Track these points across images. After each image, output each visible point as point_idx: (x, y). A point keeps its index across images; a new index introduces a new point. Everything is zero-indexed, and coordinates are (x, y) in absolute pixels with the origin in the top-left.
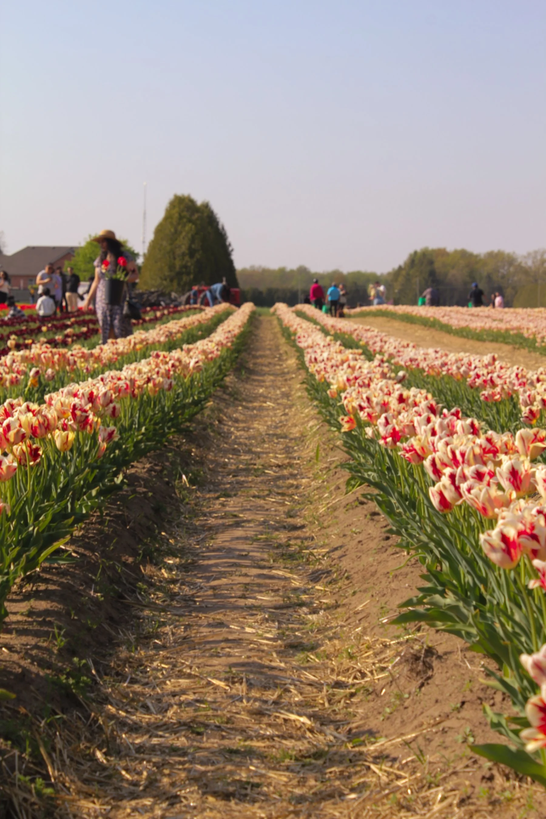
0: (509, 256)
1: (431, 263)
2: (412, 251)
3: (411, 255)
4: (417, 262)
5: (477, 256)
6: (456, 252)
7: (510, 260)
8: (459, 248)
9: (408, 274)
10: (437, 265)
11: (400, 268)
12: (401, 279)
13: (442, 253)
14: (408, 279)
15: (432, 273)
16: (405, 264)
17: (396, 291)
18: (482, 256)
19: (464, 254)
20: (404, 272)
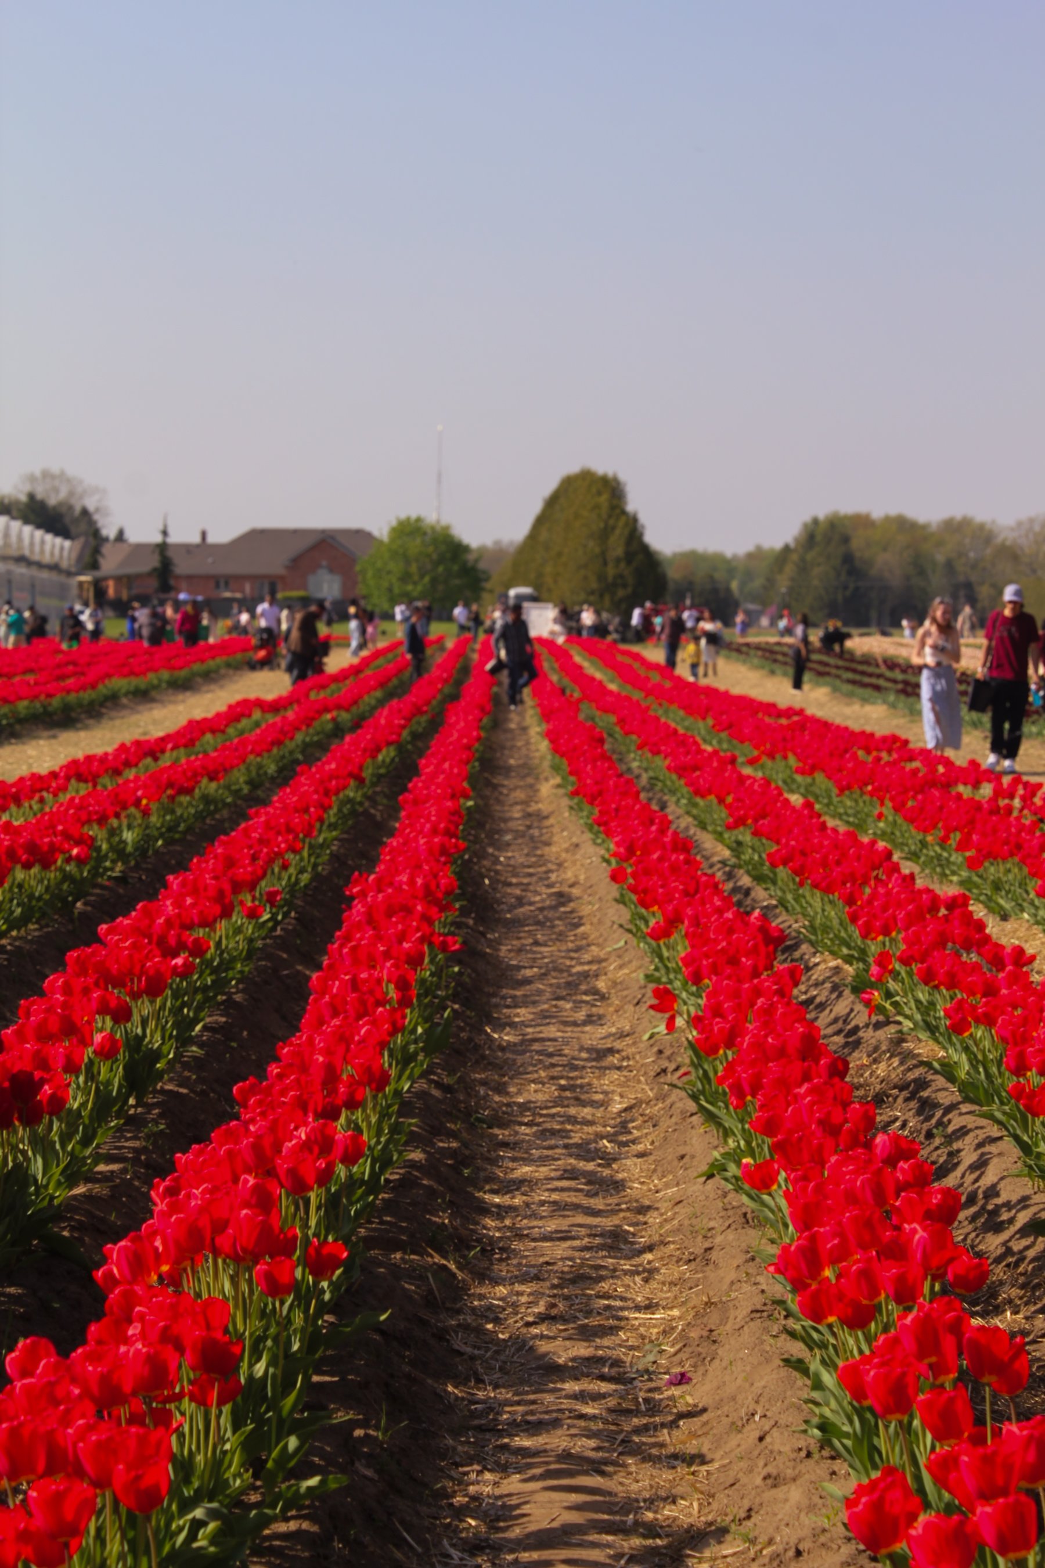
0: (981, 527)
1: (846, 540)
2: (807, 518)
3: (805, 525)
4: (818, 538)
5: (924, 527)
6: (888, 519)
7: (983, 535)
8: (893, 511)
9: (803, 560)
10: (857, 544)
11: (787, 549)
12: (789, 569)
13: (862, 521)
14: (803, 568)
15: (848, 559)
16: (796, 540)
17: (783, 590)
18: (934, 527)
19: (903, 524)
20: (795, 557)
